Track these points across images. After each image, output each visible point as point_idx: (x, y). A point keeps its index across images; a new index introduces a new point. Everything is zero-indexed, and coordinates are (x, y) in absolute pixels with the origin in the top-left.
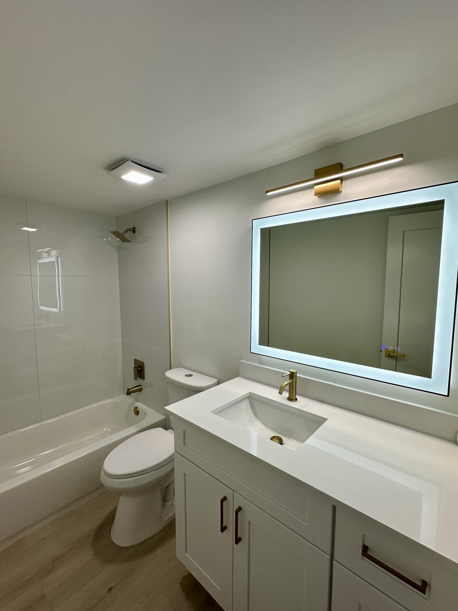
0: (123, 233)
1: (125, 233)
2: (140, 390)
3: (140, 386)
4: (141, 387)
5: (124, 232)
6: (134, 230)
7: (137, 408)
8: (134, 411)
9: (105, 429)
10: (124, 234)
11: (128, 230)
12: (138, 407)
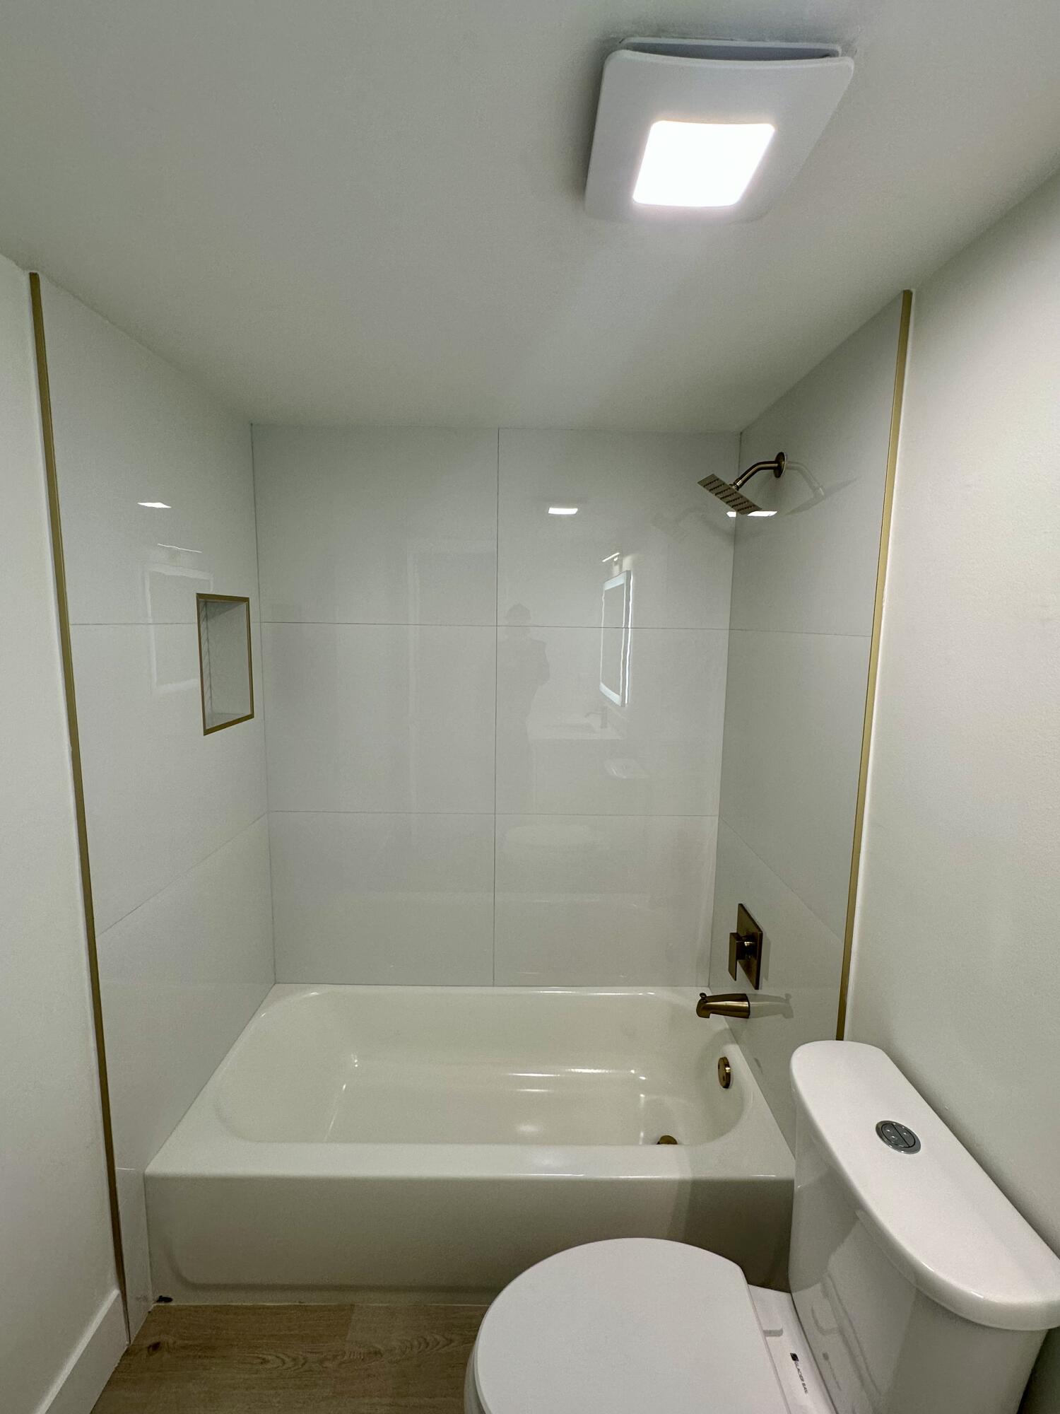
0: (737, 480)
1: (744, 482)
2: (745, 1013)
3: (743, 998)
4: (745, 1004)
5: (740, 478)
6: (777, 467)
7: (729, 1066)
8: (719, 1066)
9: (633, 1071)
10: (741, 485)
11: (758, 468)
12: (730, 1064)
